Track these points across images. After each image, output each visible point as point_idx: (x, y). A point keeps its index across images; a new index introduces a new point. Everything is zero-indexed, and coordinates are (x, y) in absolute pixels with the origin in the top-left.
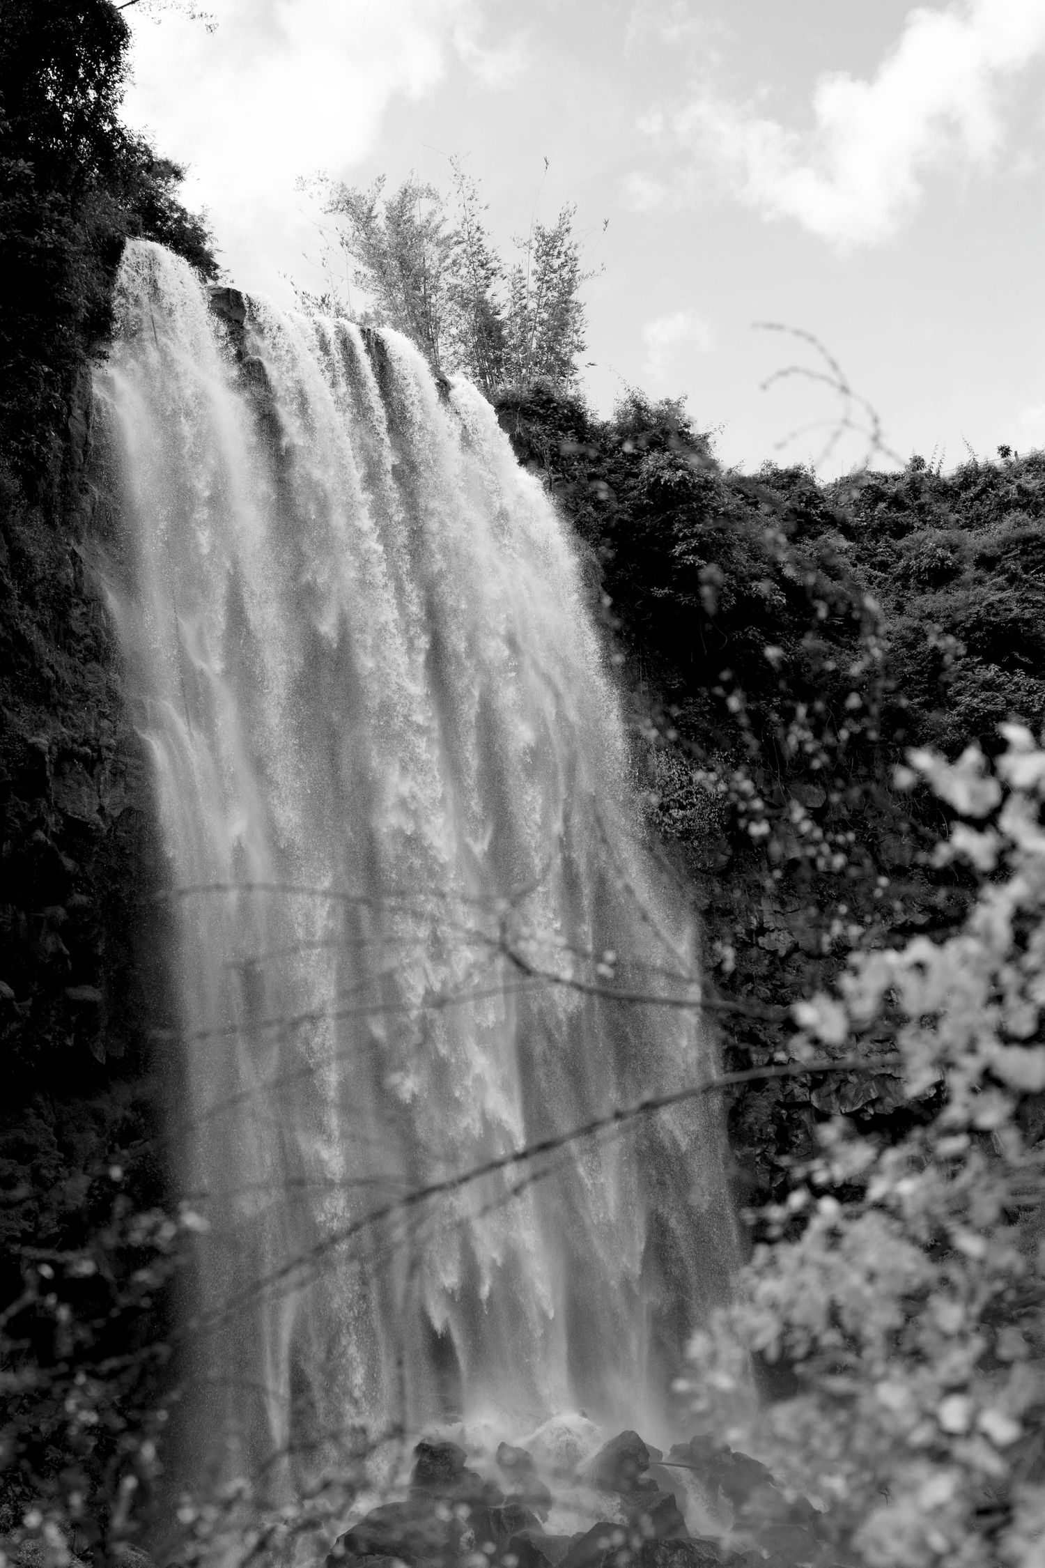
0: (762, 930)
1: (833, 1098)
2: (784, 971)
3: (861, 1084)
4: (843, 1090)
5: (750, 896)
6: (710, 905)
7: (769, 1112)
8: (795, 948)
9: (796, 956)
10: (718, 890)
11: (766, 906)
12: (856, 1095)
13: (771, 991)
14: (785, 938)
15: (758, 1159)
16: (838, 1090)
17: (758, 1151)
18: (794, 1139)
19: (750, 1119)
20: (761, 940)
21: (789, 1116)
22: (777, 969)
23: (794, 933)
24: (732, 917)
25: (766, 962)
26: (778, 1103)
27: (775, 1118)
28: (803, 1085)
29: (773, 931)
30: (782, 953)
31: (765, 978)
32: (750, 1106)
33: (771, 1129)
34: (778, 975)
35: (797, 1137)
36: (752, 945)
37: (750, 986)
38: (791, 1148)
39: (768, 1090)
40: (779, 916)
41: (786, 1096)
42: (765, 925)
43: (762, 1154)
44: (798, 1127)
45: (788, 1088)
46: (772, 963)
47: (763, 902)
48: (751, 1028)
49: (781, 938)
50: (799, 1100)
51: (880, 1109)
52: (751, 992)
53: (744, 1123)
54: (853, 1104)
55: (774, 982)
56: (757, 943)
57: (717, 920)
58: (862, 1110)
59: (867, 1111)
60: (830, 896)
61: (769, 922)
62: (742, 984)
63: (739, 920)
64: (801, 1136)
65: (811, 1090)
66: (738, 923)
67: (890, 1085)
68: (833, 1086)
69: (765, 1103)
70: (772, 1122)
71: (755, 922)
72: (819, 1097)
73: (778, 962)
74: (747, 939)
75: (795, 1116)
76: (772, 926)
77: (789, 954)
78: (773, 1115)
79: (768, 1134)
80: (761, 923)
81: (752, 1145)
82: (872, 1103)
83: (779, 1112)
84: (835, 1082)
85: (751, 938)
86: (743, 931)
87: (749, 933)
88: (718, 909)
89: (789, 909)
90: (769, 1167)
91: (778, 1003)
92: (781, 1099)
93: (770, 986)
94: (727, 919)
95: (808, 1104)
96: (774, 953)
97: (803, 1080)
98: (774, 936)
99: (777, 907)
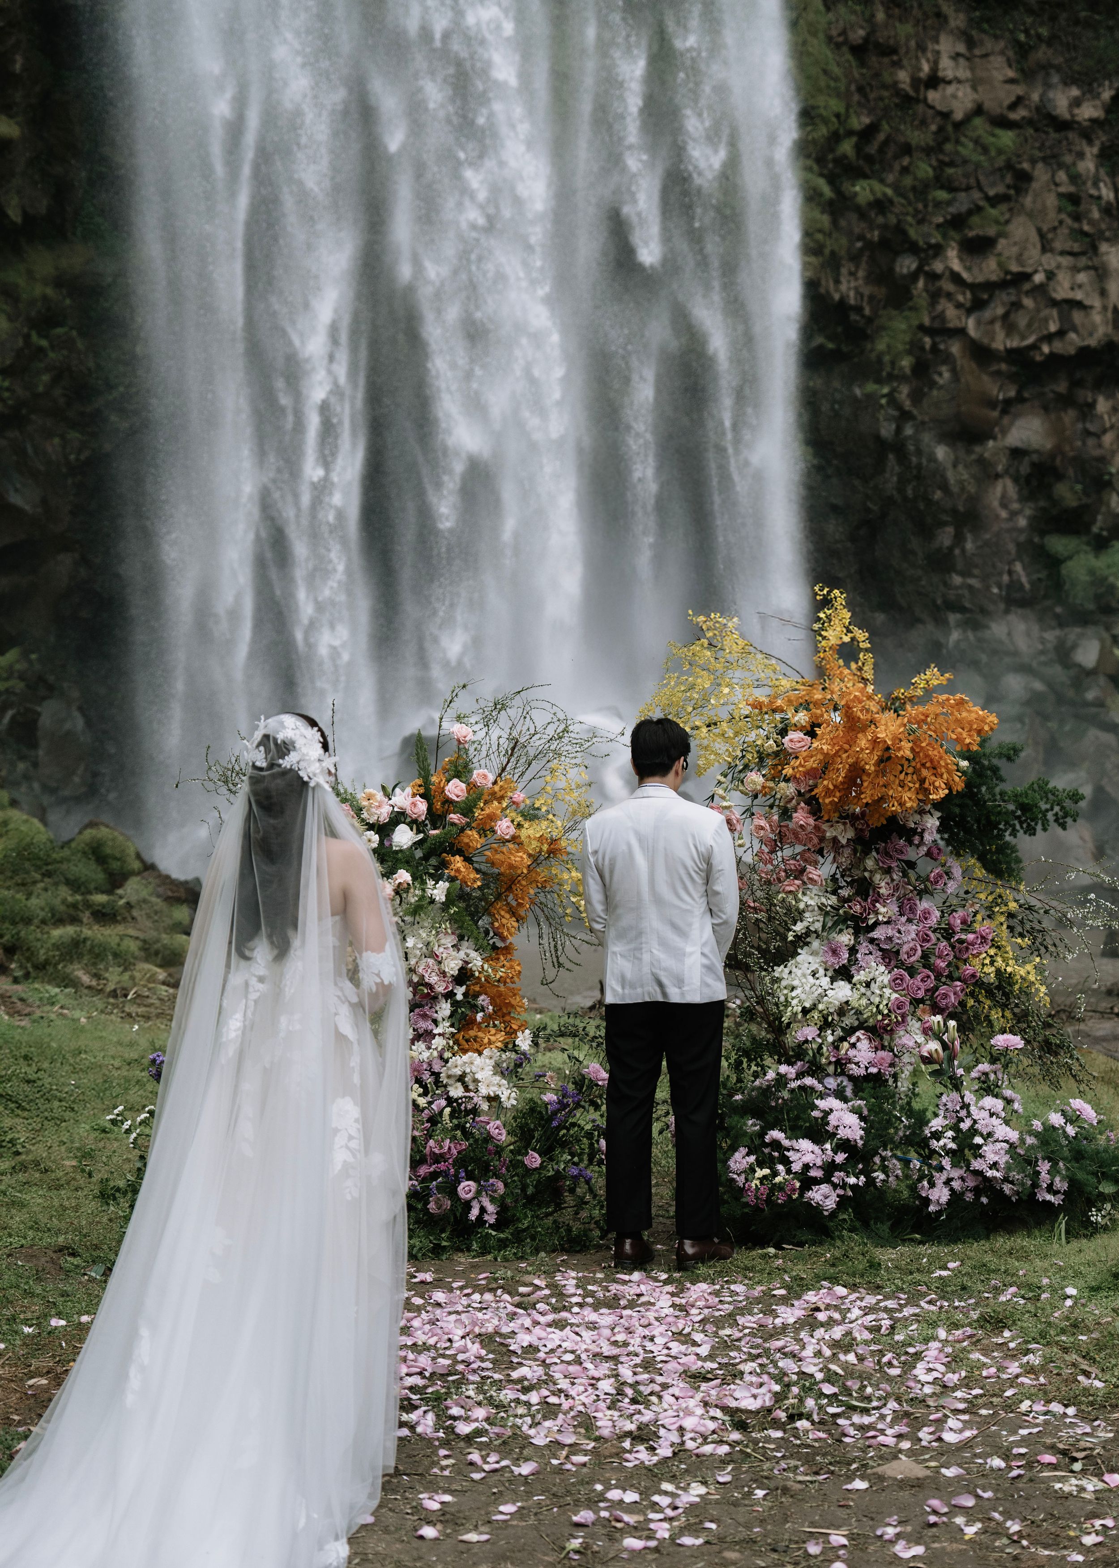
0: (934, 81)
1: (998, 326)
2: (957, 142)
3: (1038, 310)
4: (1012, 316)
5: (924, 27)
6: (866, 40)
7: (907, 338)
8: (979, 110)
9: (978, 121)
10: (880, 16)
11: (947, 45)
12: (1029, 325)
13: (934, 169)
14: (965, 95)
15: (883, 401)
16: (1005, 316)
17: (886, 390)
18: (936, 378)
19: (881, 345)
20: (933, 96)
21: (934, 346)
22: (947, 139)
23: (980, 89)
24: (895, 58)
25: (934, 128)
26: (921, 328)
27: (915, 347)
28: (959, 306)
29: (949, 82)
30: (958, 116)
31: (928, 151)
32: (883, 328)
33: (906, 363)
34: (948, 147)
35: (940, 374)
36: (917, 101)
37: (906, 161)
38: (931, 388)
39: (911, 309)
40: (962, 61)
41: (933, 319)
42: (940, 74)
43: (890, 396)
44: (944, 362)
45: (939, 308)
46: (941, 129)
47: (943, 38)
48: (899, 221)
49: (960, 94)
50: (951, 325)
51: (1058, 346)
52: (905, 170)
53: (872, 350)
54: (1023, 338)
55: (941, 157)
56: (925, 99)
57: (873, 60)
58: (1035, 347)
59: (1040, 349)
60: (1039, 37)
61: (947, 68)
62: (896, 157)
63: (905, 62)
64: (947, 375)
65: (969, 311)
66: (902, 67)
67: (1077, 316)
68: (1000, 311)
69: (903, 326)
70: (910, 352)
71: (926, 68)
72: (978, 323)
73: (950, 128)
74: (912, 93)
75: (942, 347)
76: (949, 74)
77: (968, 118)
78: (912, 343)
79: (901, 368)
80: (935, 69)
81: (879, 381)
82: (1049, 338)
83: (920, 340)
84: (1003, 304)
85: (916, 89)
86: (908, 80)
87: (916, 82)
88: (877, 45)
89: (977, 52)
90: (895, 413)
91: (942, 187)
92: (927, 321)
93: (934, 163)
94: (886, 60)
95: (961, 332)
96: (946, 115)
97: (960, 298)
98: (950, 90)
99: (961, 48)
